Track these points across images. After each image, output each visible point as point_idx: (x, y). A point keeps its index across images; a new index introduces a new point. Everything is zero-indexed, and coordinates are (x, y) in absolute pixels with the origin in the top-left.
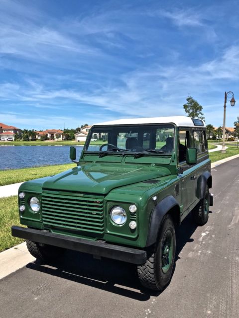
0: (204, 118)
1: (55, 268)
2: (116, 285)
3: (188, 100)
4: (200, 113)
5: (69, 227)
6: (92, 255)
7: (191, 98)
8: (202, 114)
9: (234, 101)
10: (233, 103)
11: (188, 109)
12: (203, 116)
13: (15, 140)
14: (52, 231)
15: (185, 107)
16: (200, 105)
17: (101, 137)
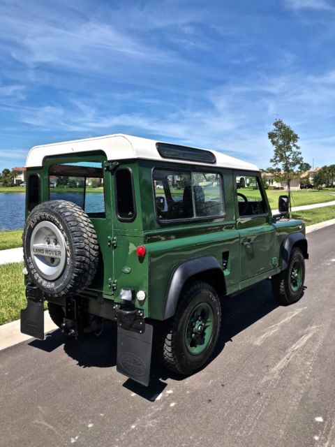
0: (300, 153)
3: (276, 124)
4: (294, 145)
7: (280, 122)
8: (298, 148)
11: (275, 140)
12: (298, 150)
13: (57, 186)
15: (271, 136)
16: (294, 133)
17: (175, 182)
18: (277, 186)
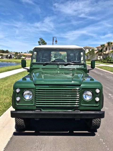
1: (34, 132)
2: (74, 132)
3: (40, 39)
5: (56, 106)
6: (75, 119)
9: (57, 41)
10: (56, 42)
14: (42, 110)
16: (46, 42)
18: (24, 58)
